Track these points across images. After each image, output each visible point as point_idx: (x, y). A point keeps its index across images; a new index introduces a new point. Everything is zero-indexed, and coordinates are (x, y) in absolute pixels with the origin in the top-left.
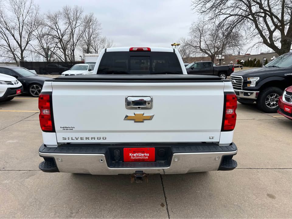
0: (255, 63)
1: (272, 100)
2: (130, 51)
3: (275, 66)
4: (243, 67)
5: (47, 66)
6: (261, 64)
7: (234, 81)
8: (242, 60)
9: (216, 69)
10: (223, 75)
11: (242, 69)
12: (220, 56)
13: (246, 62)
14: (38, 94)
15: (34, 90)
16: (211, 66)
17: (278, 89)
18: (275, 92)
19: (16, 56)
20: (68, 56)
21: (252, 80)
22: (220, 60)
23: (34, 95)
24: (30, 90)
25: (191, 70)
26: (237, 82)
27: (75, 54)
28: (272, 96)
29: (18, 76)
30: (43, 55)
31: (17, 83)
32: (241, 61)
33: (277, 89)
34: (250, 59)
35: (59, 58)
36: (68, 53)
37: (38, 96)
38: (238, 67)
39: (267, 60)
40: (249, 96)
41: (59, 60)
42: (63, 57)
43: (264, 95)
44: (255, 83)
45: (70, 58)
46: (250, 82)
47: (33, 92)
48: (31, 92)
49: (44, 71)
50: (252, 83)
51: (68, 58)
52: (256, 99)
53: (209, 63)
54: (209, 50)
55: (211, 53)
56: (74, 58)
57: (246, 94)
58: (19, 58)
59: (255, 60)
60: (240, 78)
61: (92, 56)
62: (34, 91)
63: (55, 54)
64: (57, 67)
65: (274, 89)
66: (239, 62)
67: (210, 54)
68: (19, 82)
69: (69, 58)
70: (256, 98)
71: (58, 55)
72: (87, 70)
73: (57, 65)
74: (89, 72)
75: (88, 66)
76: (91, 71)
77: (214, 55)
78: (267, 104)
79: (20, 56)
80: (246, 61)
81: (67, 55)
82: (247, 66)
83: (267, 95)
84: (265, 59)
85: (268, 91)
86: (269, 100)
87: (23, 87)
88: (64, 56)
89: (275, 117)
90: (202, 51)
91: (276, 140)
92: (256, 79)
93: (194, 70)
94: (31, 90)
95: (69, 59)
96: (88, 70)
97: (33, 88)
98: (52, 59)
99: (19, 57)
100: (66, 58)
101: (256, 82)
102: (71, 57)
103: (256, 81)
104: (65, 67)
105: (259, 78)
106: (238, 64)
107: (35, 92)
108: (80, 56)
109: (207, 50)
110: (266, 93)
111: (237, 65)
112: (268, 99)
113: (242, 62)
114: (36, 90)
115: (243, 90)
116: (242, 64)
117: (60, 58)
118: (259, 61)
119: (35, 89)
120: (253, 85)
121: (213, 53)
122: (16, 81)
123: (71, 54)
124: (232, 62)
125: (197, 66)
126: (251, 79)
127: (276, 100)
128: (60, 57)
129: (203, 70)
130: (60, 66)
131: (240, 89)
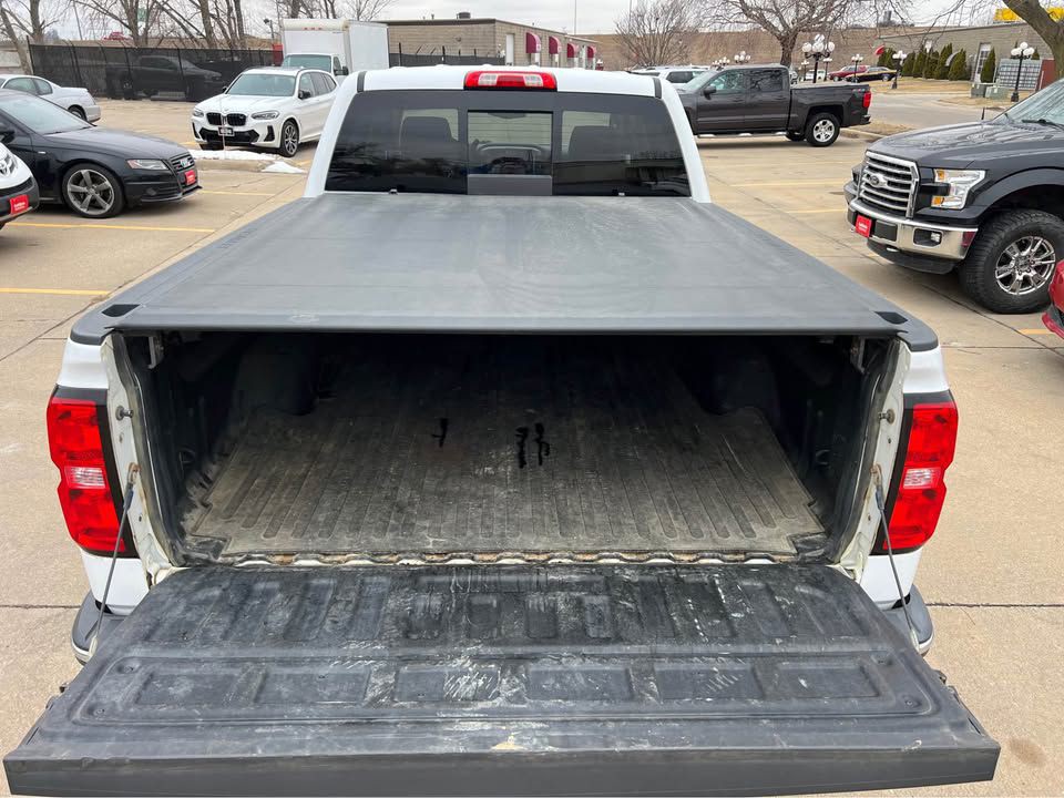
0: (948, 64)
1: (1021, 262)
2: (465, 87)
3: (1048, 118)
4: (901, 80)
5: (135, 65)
6: (971, 67)
7: (880, 177)
8: (900, 52)
9: (802, 100)
10: (824, 123)
11: (895, 86)
12: (820, 38)
13: (911, 57)
14: (100, 208)
15: (85, 189)
16: (780, 83)
17: (1053, 222)
18: (1038, 232)
19: (10, 18)
20: (217, 19)
21: (953, 179)
22: (817, 56)
23: (85, 211)
24: (69, 189)
25: (703, 99)
26: (889, 183)
27: (244, 12)
28: (1022, 247)
29: (16, 130)
30: (116, 18)
31: (12, 168)
32: (895, 56)
33: (1047, 221)
34: (928, 46)
35: (183, 27)
36: (217, 8)
37: (102, 212)
38: (879, 77)
39: (993, 53)
40: (934, 243)
41: (183, 34)
42: (198, 22)
43: (994, 242)
44: (964, 193)
45: (226, 27)
46: (945, 190)
47: (80, 196)
48: (72, 198)
49: (127, 86)
50: (952, 193)
51: (217, 27)
52: (963, 258)
53: (776, 75)
54: (777, 13)
55: (784, 25)
56: (241, 29)
57: (922, 236)
58: (23, 28)
59: (948, 50)
60: (907, 169)
61: (313, 29)
62: (85, 194)
63: (163, 9)
64: (176, 69)
65: (1035, 220)
66: (885, 58)
67: (781, 28)
68: (20, 163)
69: (221, 26)
70: (963, 255)
71: (174, 14)
72: (291, 95)
73: (175, 60)
74: (301, 103)
75: (295, 78)
76: (310, 100)
77: (797, 30)
78: (1001, 280)
79: (30, 21)
80: (914, 54)
81: (213, 16)
82: (916, 76)
83: (1007, 243)
84: (987, 48)
85: (1014, 227)
86: (1012, 263)
87: (34, 181)
88: (201, 21)
89: (1026, 332)
90: (749, 16)
91: (1036, 456)
92: (969, 179)
93: (715, 100)
94: (70, 187)
95: (224, 31)
96: (299, 97)
97: (78, 180)
98: (154, 32)
99: (24, 24)
100: (209, 30)
101: (970, 192)
102: (229, 25)
103: (972, 185)
104: (208, 72)
105: (982, 174)
106: (880, 65)
107: (89, 198)
108: (266, 21)
109: (766, 10)
110: (1003, 235)
111: (877, 71)
112: (1006, 260)
113: (900, 59)
114: (93, 191)
115: (912, 219)
116: (899, 68)
117: (186, 30)
118: (963, 54)
119: (85, 185)
120: (955, 202)
121: (791, 26)
122: (7, 159)
123: (230, 9)
124: (858, 57)
125: (729, 86)
126: (951, 176)
127: (1038, 263)
128: (185, 24)
129: (748, 100)
130: (186, 64)
131: (901, 214)
